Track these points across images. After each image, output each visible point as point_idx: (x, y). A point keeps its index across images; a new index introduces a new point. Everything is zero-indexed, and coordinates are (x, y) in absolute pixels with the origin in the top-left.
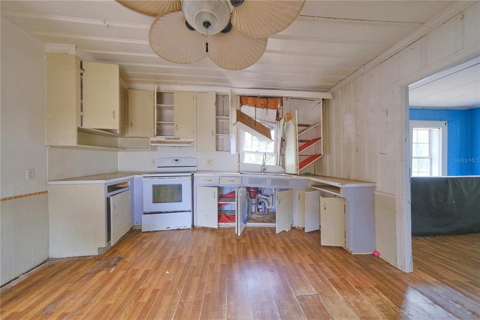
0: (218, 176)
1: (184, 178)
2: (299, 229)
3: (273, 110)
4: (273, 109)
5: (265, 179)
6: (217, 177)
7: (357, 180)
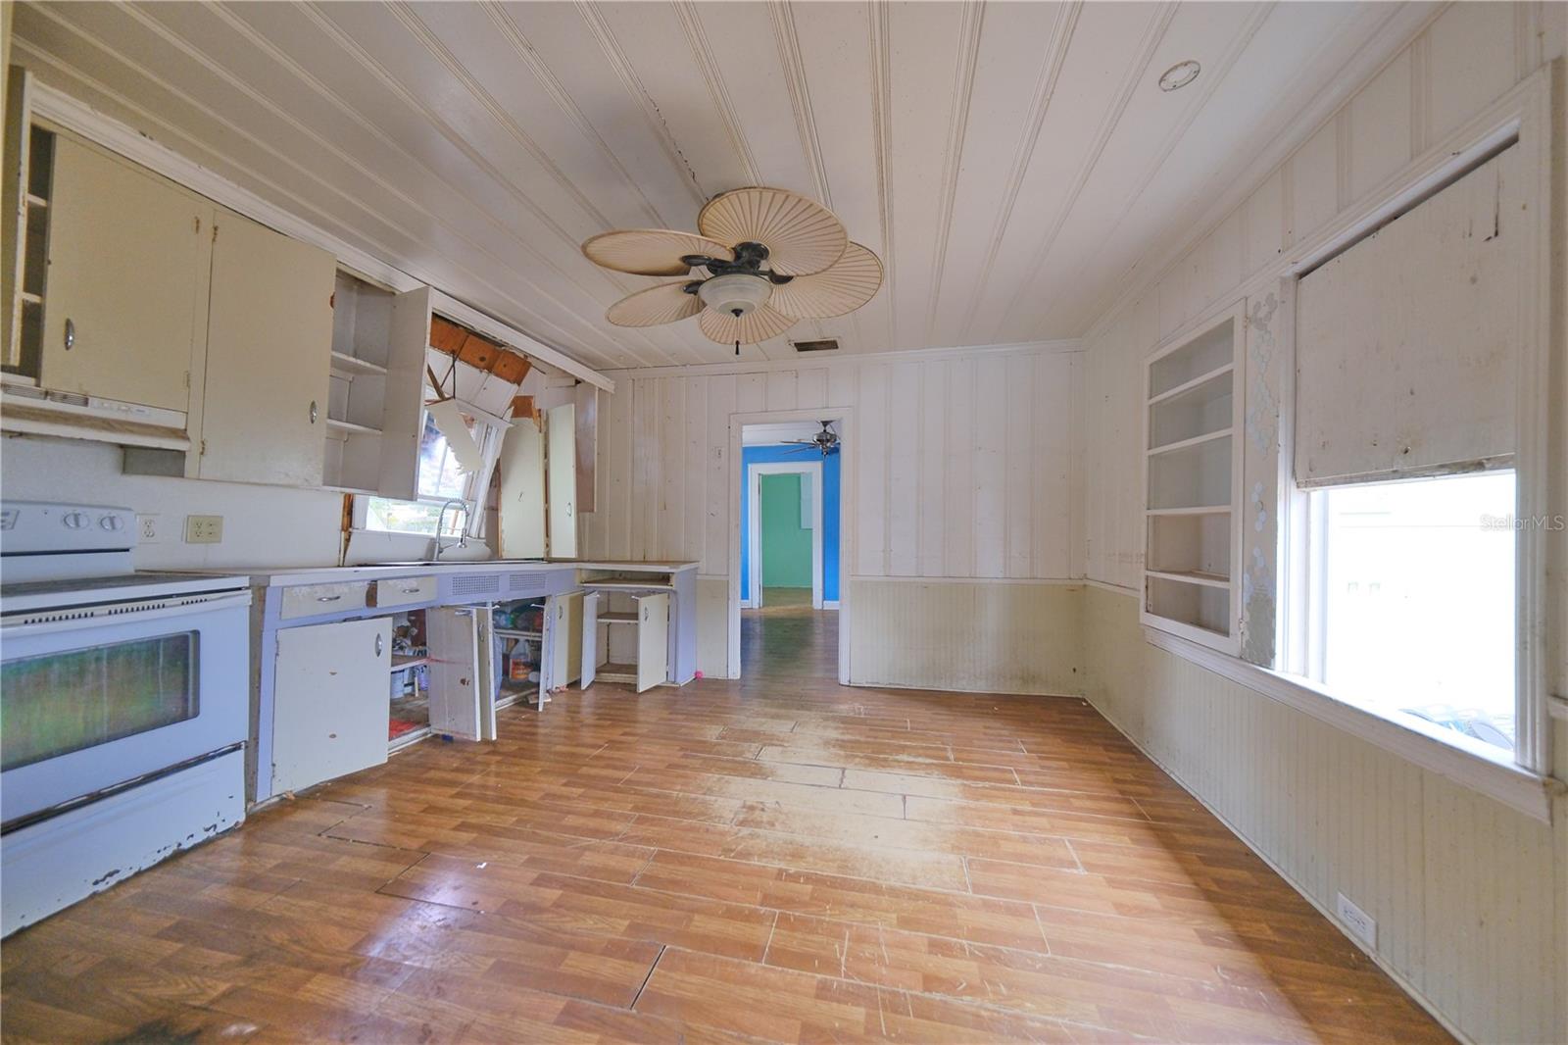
0: (364, 580)
1: (215, 603)
2: (561, 692)
3: (509, 384)
4: (508, 380)
5: (496, 577)
6: (361, 583)
7: (664, 559)
